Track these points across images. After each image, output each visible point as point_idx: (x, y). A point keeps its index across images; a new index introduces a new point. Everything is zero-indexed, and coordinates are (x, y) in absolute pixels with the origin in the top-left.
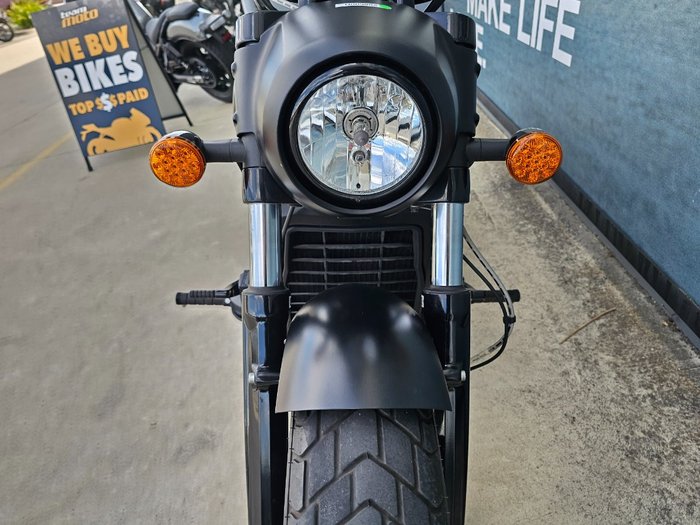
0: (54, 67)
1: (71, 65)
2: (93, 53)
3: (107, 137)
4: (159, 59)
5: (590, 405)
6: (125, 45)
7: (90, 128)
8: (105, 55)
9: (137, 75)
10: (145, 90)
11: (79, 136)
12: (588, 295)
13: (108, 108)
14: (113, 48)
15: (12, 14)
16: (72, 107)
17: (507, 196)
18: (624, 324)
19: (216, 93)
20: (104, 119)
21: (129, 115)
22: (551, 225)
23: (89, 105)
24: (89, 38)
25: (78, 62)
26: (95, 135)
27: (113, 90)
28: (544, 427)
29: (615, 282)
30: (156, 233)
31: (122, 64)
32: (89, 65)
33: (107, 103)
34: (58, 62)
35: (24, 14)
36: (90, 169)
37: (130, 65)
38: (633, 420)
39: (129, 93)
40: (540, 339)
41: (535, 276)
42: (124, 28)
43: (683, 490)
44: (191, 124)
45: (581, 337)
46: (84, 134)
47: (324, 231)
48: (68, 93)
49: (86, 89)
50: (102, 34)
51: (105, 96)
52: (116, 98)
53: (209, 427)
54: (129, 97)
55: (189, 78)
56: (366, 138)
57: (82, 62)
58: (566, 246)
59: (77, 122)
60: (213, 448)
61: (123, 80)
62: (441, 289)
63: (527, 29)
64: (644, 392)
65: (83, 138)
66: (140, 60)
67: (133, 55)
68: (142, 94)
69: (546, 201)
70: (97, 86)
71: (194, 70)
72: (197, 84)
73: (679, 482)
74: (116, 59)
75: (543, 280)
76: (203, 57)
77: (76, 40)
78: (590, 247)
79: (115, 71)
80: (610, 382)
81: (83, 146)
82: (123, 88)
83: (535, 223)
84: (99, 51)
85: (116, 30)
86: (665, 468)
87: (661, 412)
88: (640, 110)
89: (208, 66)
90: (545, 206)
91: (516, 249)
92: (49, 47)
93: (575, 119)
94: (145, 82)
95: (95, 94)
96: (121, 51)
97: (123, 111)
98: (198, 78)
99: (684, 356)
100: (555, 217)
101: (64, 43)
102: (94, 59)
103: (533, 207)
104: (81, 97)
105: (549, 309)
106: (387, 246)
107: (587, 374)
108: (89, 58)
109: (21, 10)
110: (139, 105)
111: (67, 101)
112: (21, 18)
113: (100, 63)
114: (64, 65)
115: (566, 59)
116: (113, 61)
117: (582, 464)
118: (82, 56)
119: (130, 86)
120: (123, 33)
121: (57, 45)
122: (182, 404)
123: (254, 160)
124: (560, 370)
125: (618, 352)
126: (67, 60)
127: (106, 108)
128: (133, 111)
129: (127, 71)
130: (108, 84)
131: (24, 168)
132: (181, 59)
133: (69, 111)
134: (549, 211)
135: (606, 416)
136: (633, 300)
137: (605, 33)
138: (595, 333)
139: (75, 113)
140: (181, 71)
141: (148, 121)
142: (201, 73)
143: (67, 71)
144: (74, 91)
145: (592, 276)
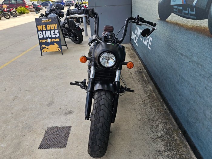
0: (38, 31)
1: (42, 31)
2: (48, 29)
3: (47, 48)
4: (62, 30)
5: (144, 112)
6: (56, 28)
7: (44, 46)
8: (51, 30)
9: (58, 35)
10: (59, 39)
11: (41, 47)
12: (149, 94)
13: (49, 42)
14: (53, 28)
15: (17, 10)
16: (41, 40)
17: (138, 74)
18: (154, 100)
19: (74, 41)
20: (48, 44)
21: (54, 44)
22: (145, 81)
23: (45, 41)
24: (47, 26)
25: (44, 31)
26: (45, 48)
27: (51, 38)
28: (135, 115)
29: (155, 93)
30: (59, 72)
31: (54, 32)
32: (47, 32)
33: (49, 41)
34: (39, 30)
35: (21, 10)
36: (42, 55)
37: (56, 33)
38: (151, 115)
39: (55, 39)
40: (138, 101)
41: (140, 90)
42: (56, 25)
43: (156, 126)
44: (67, 48)
45: (145, 101)
46: (42, 47)
47: (100, 73)
48: (40, 37)
49: (45, 37)
50: (51, 25)
51: (49, 39)
52: (52, 40)
53: (71, 110)
54: (55, 40)
55: (68, 37)
56: (108, 60)
57: (45, 31)
58: (147, 85)
59: (41, 44)
60: (72, 113)
61: (54, 36)
62: (116, 81)
63: (145, 41)
64: (154, 111)
65: (42, 48)
66: (59, 32)
67: (57, 31)
68: (58, 40)
69: (146, 76)
70: (47, 37)
71: (70, 35)
72: (70, 38)
73: (156, 124)
74: (53, 31)
75: (141, 91)
76: (72, 32)
77: (45, 26)
78: (152, 86)
79: (53, 34)
80: (149, 109)
81: (41, 50)
82: (54, 38)
83: (142, 80)
84: (49, 29)
85: (54, 25)
86: (154, 122)
87: (156, 114)
88: (159, 60)
89: (73, 35)
90: (145, 77)
91: (137, 85)
92: (38, 26)
93: (150, 60)
94: (59, 37)
95: (46, 38)
96: (55, 30)
97: (53, 43)
98: (70, 37)
99: (163, 106)
100: (146, 80)
101: (42, 26)
102: (48, 30)
103: (143, 77)
104: (43, 38)
105: (141, 96)
106: (110, 77)
107: (145, 107)
108: (47, 30)
109: (20, 9)
110: (57, 42)
111: (40, 39)
112: (20, 11)
113: (49, 32)
114: (40, 31)
115: (150, 48)
116: (52, 32)
117: (140, 121)
118: (45, 29)
119: (55, 38)
120: (56, 26)
121: (40, 26)
122: (66, 105)
123: (93, 61)
124: (140, 106)
125: (151, 104)
126: (42, 30)
127: (48, 42)
128: (55, 43)
129: (55, 34)
130: (50, 36)
131: (24, 53)
132: (67, 32)
133: (40, 41)
134: (146, 78)
135: (146, 114)
136: (157, 96)
137: (155, 45)
138: (148, 101)
139: (41, 42)
140: (66, 35)
141: (58, 46)
142: (71, 36)
143: (41, 32)
144: (42, 37)
145: (151, 91)
